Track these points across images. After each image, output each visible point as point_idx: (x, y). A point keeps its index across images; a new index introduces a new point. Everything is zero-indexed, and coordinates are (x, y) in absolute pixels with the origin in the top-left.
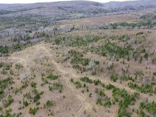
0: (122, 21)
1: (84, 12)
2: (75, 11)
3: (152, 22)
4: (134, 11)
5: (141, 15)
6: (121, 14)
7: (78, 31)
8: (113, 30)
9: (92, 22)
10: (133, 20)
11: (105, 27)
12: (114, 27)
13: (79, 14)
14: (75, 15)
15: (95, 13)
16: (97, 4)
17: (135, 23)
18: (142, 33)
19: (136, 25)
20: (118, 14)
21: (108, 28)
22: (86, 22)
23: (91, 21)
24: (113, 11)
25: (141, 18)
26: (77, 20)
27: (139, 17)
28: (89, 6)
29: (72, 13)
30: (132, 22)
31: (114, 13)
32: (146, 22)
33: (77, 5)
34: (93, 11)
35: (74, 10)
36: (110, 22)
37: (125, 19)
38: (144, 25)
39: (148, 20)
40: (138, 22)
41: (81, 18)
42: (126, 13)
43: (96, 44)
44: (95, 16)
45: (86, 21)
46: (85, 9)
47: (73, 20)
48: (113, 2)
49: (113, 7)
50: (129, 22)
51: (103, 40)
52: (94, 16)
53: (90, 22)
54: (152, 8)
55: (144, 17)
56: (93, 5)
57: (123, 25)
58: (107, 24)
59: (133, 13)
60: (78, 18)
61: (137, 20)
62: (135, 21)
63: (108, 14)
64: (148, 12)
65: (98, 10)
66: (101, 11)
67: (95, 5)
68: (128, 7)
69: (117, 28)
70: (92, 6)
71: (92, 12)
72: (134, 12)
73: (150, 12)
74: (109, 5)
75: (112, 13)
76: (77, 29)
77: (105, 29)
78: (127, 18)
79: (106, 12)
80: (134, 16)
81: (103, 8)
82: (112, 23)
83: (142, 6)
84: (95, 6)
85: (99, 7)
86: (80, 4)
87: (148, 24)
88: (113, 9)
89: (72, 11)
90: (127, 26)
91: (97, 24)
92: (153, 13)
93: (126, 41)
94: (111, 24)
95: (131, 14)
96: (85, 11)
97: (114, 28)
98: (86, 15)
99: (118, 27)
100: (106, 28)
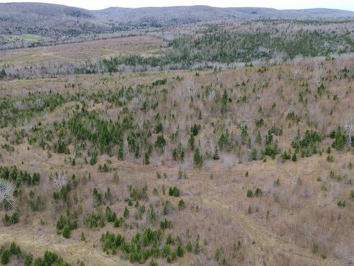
0: (130, 53)
1: (44, 31)
2: (19, 29)
3: (191, 55)
4: (158, 29)
5: (170, 38)
6: (129, 36)
7: (15, 81)
8: (107, 75)
9: (58, 56)
10: (153, 51)
11: (88, 68)
12: (112, 67)
13: (30, 35)
14: (18, 39)
15: (73, 33)
16: (76, 13)
17: (157, 56)
18: (163, 82)
19: (159, 60)
20: (122, 36)
21: (95, 70)
22: (45, 57)
23: (58, 53)
24: (114, 29)
25: (170, 45)
26: (22, 52)
27: (165, 44)
28: (55, 18)
29: (10, 33)
30: (151, 55)
31: (116, 34)
32: (179, 54)
33: (24, 12)
34: (67, 29)
35: (15, 25)
36: (104, 56)
37: (137, 47)
38: (176, 60)
39: (182, 49)
40: (164, 55)
41: (33, 46)
42: (141, 35)
43: (49, 118)
44: (69, 41)
45: (45, 54)
46: (45, 23)
47: (10, 53)
48: (114, 8)
49: (116, 19)
50: (144, 55)
51: (73, 103)
52: (66, 41)
53: (55, 56)
54: (192, 25)
55: (174, 44)
56: (67, 14)
57: (131, 61)
58: (94, 61)
59: (155, 33)
60: (23, 47)
61: (163, 49)
62: (157, 53)
63: (101, 36)
64: (182, 33)
65: (80, 26)
66: (86, 29)
67: (72, 15)
68: (147, 21)
69: (117, 71)
70: (64, 18)
71: (65, 32)
72: (157, 31)
73: (187, 32)
74: (106, 15)
75: (110, 35)
76: (15, 77)
77: (89, 72)
78: (142, 46)
79: (99, 30)
80: (155, 41)
81: (92, 21)
82: (108, 58)
83: (174, 20)
84: (70, 18)
85: (83, 21)
86: (31, 11)
87: (184, 58)
88: (117, 25)
89: (11, 29)
90: (141, 63)
91: (72, 61)
92: (192, 34)
93: (125, 103)
94: (105, 61)
95: (150, 35)
96: (46, 30)
97: (110, 71)
98: (46, 39)
99: (120, 67)
100: (92, 70)
